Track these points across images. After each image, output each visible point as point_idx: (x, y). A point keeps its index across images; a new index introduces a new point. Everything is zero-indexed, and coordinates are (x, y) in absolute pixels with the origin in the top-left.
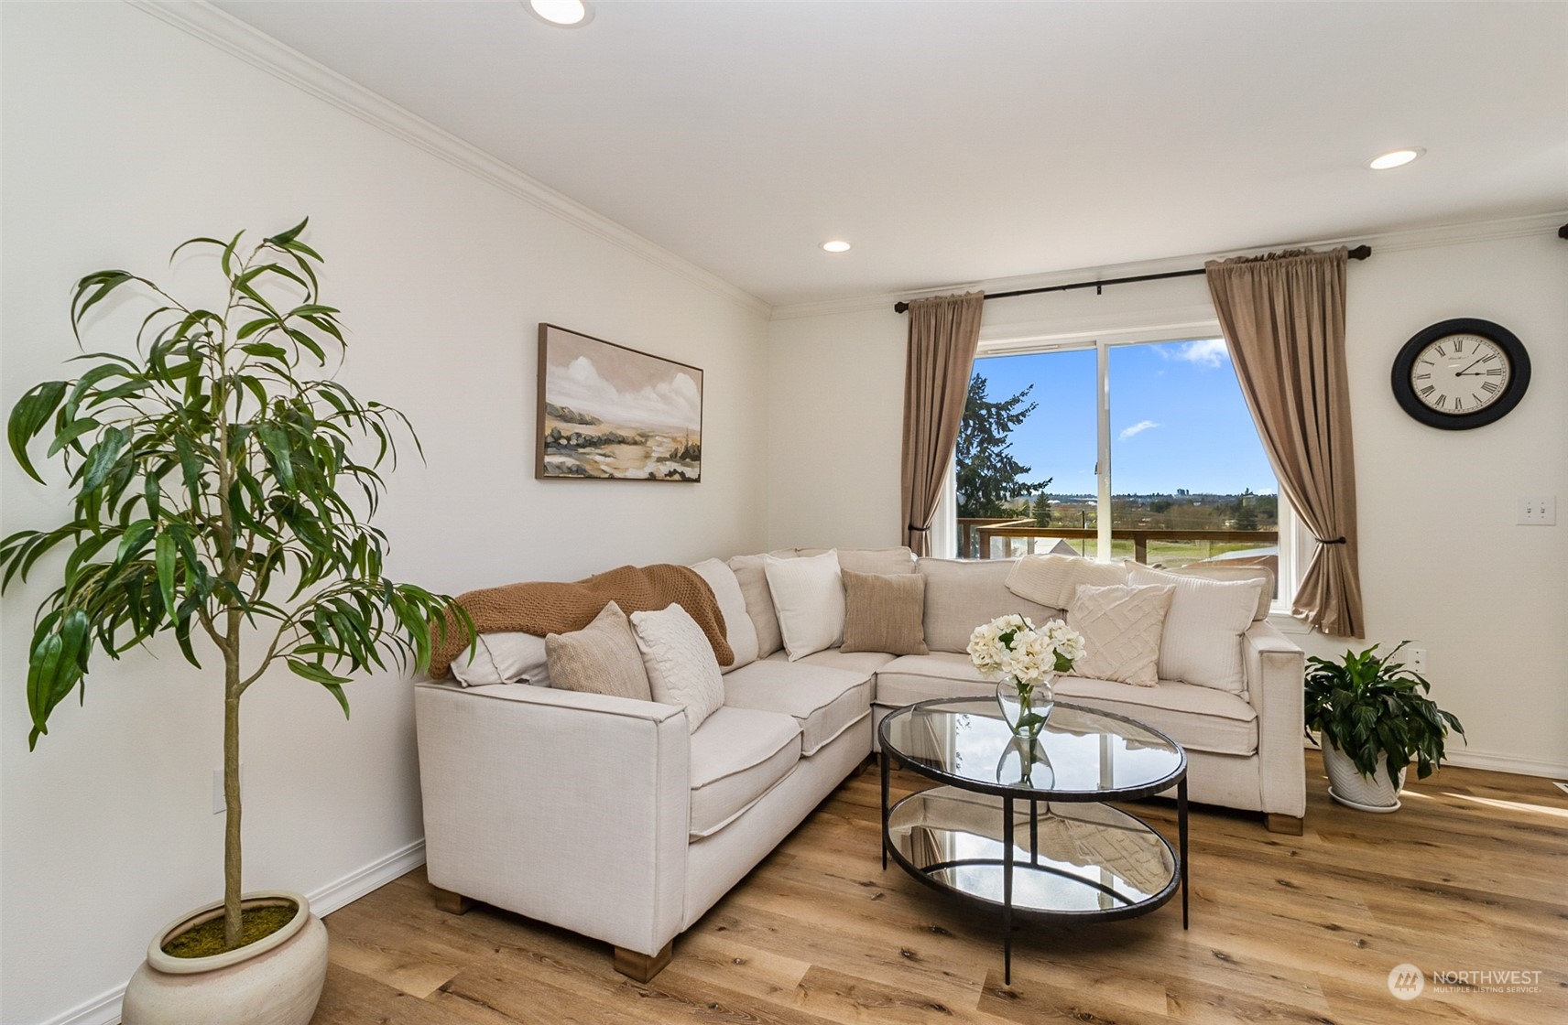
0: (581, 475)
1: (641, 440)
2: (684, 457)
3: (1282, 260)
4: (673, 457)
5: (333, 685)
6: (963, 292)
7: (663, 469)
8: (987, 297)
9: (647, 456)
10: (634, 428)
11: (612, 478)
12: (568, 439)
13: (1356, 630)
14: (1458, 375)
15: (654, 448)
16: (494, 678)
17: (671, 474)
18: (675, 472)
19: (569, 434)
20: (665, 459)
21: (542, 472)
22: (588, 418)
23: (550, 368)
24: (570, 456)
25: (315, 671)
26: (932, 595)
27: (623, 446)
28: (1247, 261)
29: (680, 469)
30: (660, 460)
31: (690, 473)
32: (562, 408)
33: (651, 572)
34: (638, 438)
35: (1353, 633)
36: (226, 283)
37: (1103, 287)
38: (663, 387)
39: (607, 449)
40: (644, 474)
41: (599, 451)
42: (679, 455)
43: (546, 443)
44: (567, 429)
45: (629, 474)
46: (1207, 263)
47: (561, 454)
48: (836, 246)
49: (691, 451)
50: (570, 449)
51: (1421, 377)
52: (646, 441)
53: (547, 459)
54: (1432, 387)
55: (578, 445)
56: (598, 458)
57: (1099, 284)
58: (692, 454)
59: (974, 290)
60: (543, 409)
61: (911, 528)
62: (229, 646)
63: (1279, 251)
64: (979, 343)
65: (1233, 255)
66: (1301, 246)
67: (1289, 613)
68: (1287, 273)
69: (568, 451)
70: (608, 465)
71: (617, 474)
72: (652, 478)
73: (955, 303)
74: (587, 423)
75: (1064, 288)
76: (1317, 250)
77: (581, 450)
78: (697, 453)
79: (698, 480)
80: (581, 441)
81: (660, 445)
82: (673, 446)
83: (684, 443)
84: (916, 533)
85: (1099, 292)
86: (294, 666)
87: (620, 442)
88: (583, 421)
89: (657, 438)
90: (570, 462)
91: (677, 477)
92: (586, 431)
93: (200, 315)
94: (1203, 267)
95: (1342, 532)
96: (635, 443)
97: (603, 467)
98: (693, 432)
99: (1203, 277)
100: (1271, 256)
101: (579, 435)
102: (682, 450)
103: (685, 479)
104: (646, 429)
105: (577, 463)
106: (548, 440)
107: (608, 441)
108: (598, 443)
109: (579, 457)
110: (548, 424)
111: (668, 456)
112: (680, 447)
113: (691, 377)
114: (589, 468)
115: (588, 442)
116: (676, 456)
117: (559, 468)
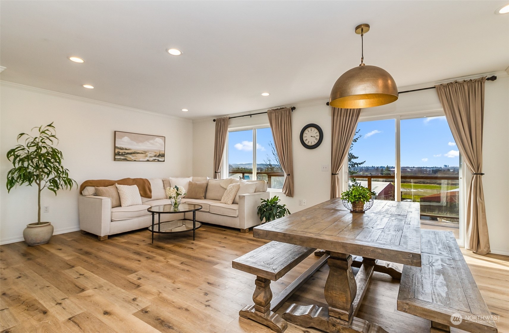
0: (125, 160)
1: (144, 153)
3: (280, 110)
4: (155, 156)
5: (55, 191)
6: (223, 117)
7: (151, 159)
8: (230, 118)
9: (146, 156)
10: (142, 150)
11: (135, 161)
12: (122, 153)
13: (292, 196)
14: (311, 136)
15: (148, 154)
16: (88, 194)
17: (154, 160)
18: (156, 159)
19: (122, 152)
20: (153, 157)
21: (115, 159)
22: (127, 149)
23: (116, 139)
24: (122, 156)
25: (52, 189)
26: (209, 187)
27: (138, 154)
28: (274, 110)
29: (157, 159)
30: (150, 157)
31: (160, 159)
32: (120, 147)
33: (134, 180)
34: (143, 152)
35: (291, 196)
36: (39, 133)
37: (252, 116)
38: (151, 141)
39: (134, 155)
40: (146, 159)
41: (131, 155)
42: (157, 156)
43: (115, 154)
44: (121, 151)
45: (140, 160)
46: (268, 110)
47: (120, 156)
48: (185, 110)
49: (161, 155)
50: (122, 155)
51: (305, 137)
52: (146, 153)
53: (116, 157)
54: (307, 139)
55: (125, 154)
56: (131, 157)
57: (251, 115)
58: (163, 156)
59: (228, 116)
60: (115, 147)
61: (216, 172)
62: (39, 185)
63: (279, 108)
64: (228, 129)
65: (272, 109)
66: (284, 107)
67: (282, 192)
68: (281, 113)
70: (134, 158)
71: (136, 160)
72: (148, 161)
73: (224, 119)
74: (128, 150)
75: (243, 116)
76: (287, 107)
77: (125, 155)
78: (163, 155)
79: (164, 161)
80: (125, 153)
81: (151, 154)
82: (155, 154)
83: (159, 153)
84: (216, 173)
85: (251, 117)
86: (49, 188)
87: (137, 153)
88: (126, 149)
89: (149, 152)
90: (122, 158)
91: (156, 160)
92: (127, 151)
93: (36, 138)
94: (267, 111)
95: (289, 173)
96: (142, 153)
97: (132, 159)
98: (162, 151)
99: (267, 113)
100: (278, 109)
101: (125, 152)
102: (158, 155)
103: (159, 161)
104: (146, 150)
105: (124, 158)
106: (116, 153)
107: (134, 153)
108: (131, 154)
109: (125, 157)
110: (117, 151)
111: (153, 156)
112: (157, 154)
113: (161, 139)
114: (128, 159)
115: (128, 154)
116: (156, 156)
117: (120, 159)
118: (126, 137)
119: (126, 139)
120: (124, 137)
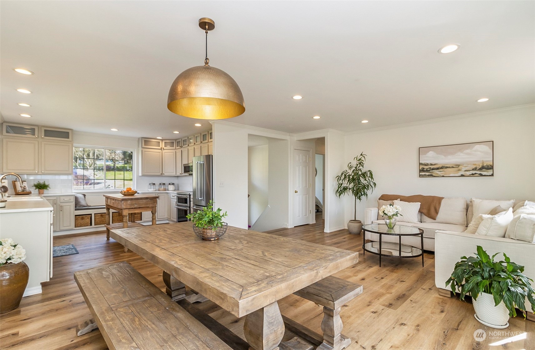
0: (431, 176)
1: (457, 166)
2: (480, 169)
4: (474, 169)
7: (468, 173)
9: (459, 170)
10: (452, 164)
11: (443, 176)
12: (427, 169)
15: (463, 168)
17: (473, 174)
18: (476, 174)
19: (427, 168)
21: (420, 177)
22: (433, 164)
23: (421, 155)
27: (448, 169)
30: (466, 171)
31: (484, 173)
32: (425, 163)
33: (424, 197)
34: (454, 166)
38: (468, 151)
39: (441, 170)
40: (460, 174)
42: (478, 168)
44: (426, 167)
45: (451, 175)
47: (424, 172)
49: (487, 167)
50: (427, 171)
53: (420, 174)
55: (430, 170)
56: (437, 172)
58: (491, 167)
60: (420, 164)
69: (427, 172)
71: (445, 175)
72: (462, 176)
79: (492, 175)
80: (431, 169)
81: (466, 167)
82: (474, 167)
83: (481, 165)
87: (446, 168)
88: (431, 165)
89: (464, 165)
90: (428, 174)
92: (432, 167)
96: (453, 167)
97: (439, 174)
98: (487, 162)
101: (430, 168)
103: (481, 175)
104: (459, 164)
105: (430, 174)
106: (421, 170)
107: (442, 168)
108: (438, 169)
109: (431, 172)
110: (421, 167)
111: (471, 169)
112: (478, 166)
113: (484, 145)
114: (434, 174)
115: (433, 169)
116: (476, 169)
117: (425, 175)
118: (431, 152)
119: (431, 154)
120: (429, 152)
